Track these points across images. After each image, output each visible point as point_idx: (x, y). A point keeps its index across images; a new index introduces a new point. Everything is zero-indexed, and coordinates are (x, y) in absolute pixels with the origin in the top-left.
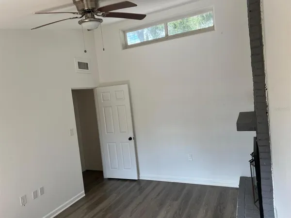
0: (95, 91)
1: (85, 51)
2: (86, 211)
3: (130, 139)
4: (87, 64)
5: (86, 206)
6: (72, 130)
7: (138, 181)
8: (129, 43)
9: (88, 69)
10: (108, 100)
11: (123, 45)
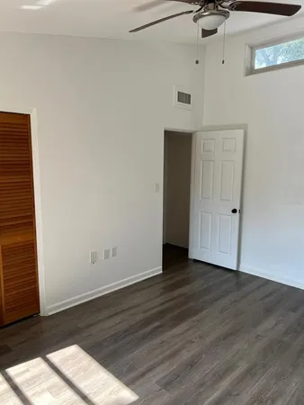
0: (194, 137)
1: (197, 62)
2: (161, 291)
3: (234, 211)
4: (190, 96)
5: (162, 285)
6: (157, 186)
7: (236, 273)
8: (257, 66)
9: (189, 103)
10: (210, 151)
11: (247, 68)
